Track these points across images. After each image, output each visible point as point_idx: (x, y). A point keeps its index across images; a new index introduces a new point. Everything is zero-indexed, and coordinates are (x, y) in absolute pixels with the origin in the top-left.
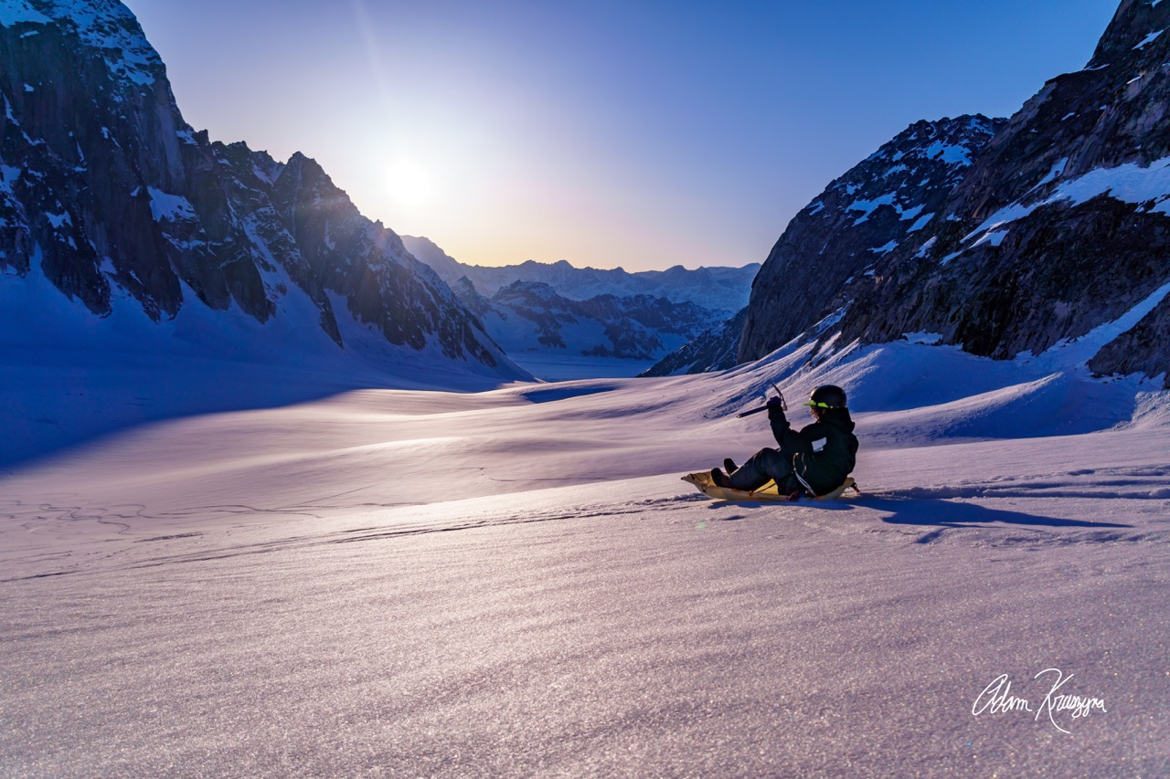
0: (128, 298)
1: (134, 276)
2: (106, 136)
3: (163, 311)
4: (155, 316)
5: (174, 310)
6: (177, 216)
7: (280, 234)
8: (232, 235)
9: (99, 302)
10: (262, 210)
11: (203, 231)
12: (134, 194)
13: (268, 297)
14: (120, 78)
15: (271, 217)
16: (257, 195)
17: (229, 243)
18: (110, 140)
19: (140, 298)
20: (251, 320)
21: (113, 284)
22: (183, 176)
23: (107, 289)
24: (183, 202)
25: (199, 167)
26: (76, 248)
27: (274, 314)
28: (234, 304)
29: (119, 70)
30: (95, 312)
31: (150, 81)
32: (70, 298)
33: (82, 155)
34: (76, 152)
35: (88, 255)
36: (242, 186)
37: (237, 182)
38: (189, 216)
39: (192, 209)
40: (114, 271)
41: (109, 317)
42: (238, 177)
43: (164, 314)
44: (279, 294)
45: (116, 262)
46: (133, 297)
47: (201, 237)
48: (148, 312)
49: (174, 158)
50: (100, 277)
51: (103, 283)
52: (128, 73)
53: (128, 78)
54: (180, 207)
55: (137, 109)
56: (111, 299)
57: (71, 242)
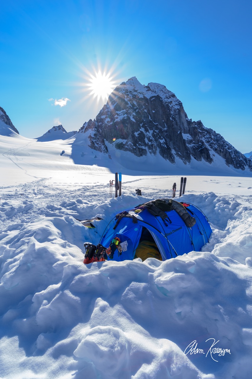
0: (179, 159)
1: (180, 153)
2: (171, 120)
3: (187, 162)
4: (185, 163)
5: (189, 162)
6: (188, 139)
7: (211, 141)
8: (201, 142)
9: (172, 160)
10: (206, 136)
11: (194, 142)
12: (179, 133)
13: (211, 157)
14: (172, 108)
15: (209, 138)
16: (204, 133)
17: (200, 144)
18: (172, 120)
19: (182, 159)
20: (207, 163)
21: (175, 156)
22: (188, 129)
23: (174, 157)
24: (188, 135)
25: (192, 126)
26: (166, 147)
27: (213, 161)
28: (203, 159)
29: (172, 106)
30: (172, 163)
31: (179, 107)
32: (166, 160)
33: (166, 125)
34: (165, 125)
35: (169, 149)
36: (200, 131)
37: (199, 130)
38: (190, 138)
39: (191, 137)
40: (175, 153)
41: (175, 164)
42: (199, 129)
43: (187, 163)
44: (213, 156)
45: (176, 150)
46: (180, 159)
47: (194, 143)
48: (184, 163)
49: (186, 125)
50: (172, 154)
51: (173, 156)
52: (174, 106)
53: (174, 108)
54: (188, 137)
55: (176, 114)
56: (175, 160)
57: (165, 146)
